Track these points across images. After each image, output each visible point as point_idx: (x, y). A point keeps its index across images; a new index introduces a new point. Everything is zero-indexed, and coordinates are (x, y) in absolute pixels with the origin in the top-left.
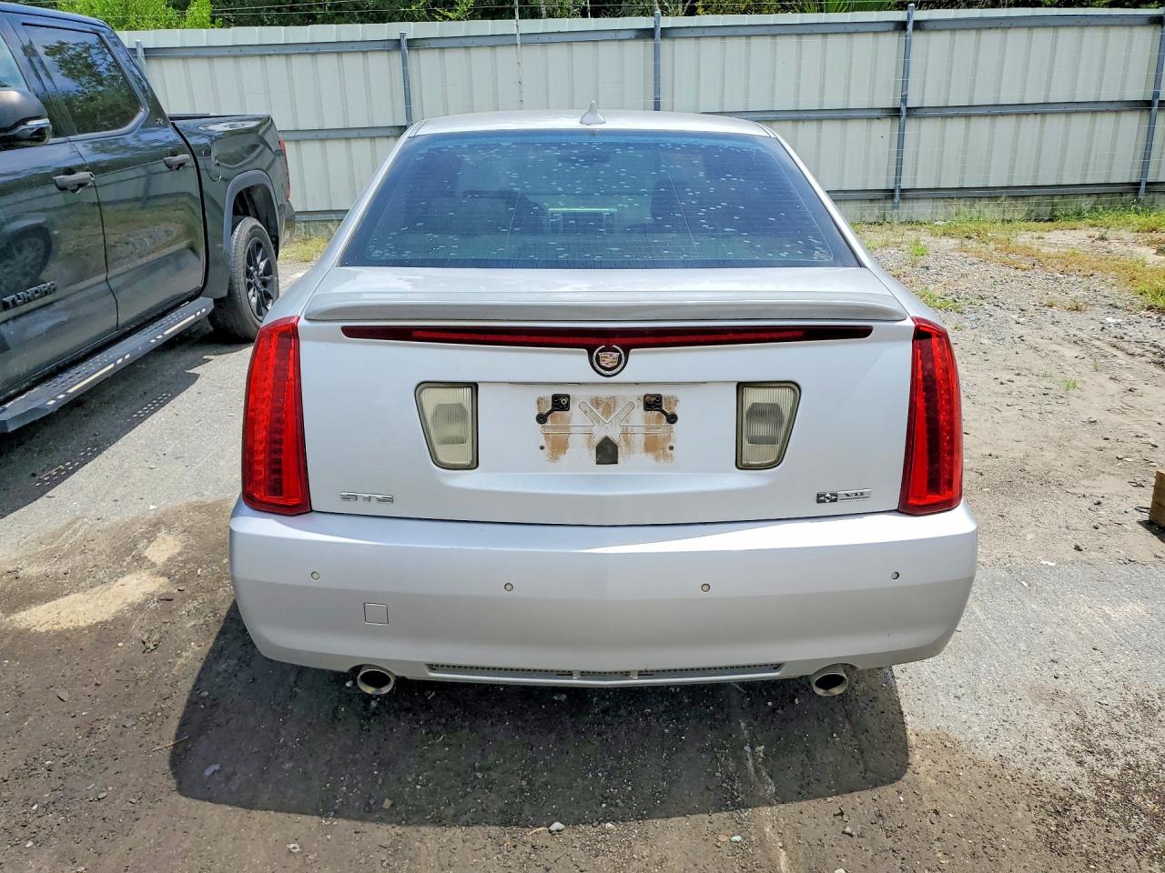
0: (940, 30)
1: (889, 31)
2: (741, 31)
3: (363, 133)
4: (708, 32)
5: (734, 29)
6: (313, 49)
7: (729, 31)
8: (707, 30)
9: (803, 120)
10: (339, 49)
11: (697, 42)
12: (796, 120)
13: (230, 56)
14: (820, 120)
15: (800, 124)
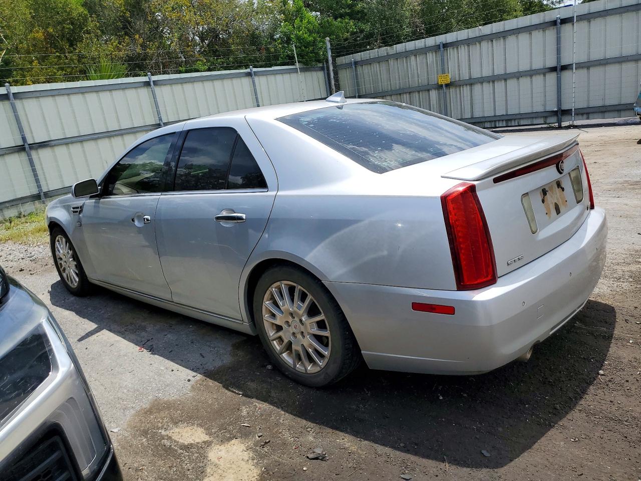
0: (165, 85)
1: (141, 87)
2: (63, 92)
4: (43, 94)
5: (57, 91)
7: (56, 92)
8: (41, 93)
9: (113, 136)
11: (54, 98)
12: (109, 137)
14: (122, 135)
15: (112, 139)
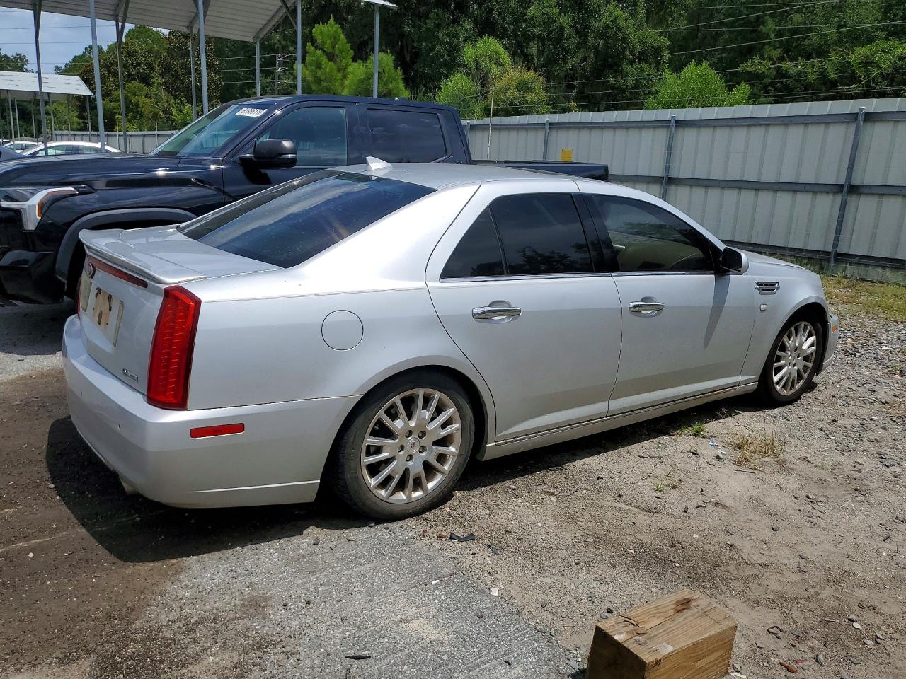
3: (808, 188)
6: (786, 121)
10: (807, 121)
13: (727, 126)
